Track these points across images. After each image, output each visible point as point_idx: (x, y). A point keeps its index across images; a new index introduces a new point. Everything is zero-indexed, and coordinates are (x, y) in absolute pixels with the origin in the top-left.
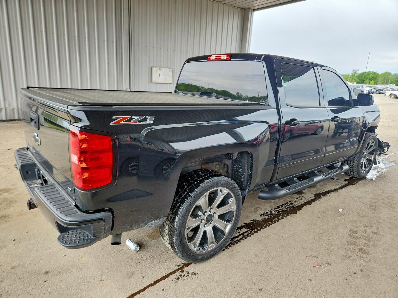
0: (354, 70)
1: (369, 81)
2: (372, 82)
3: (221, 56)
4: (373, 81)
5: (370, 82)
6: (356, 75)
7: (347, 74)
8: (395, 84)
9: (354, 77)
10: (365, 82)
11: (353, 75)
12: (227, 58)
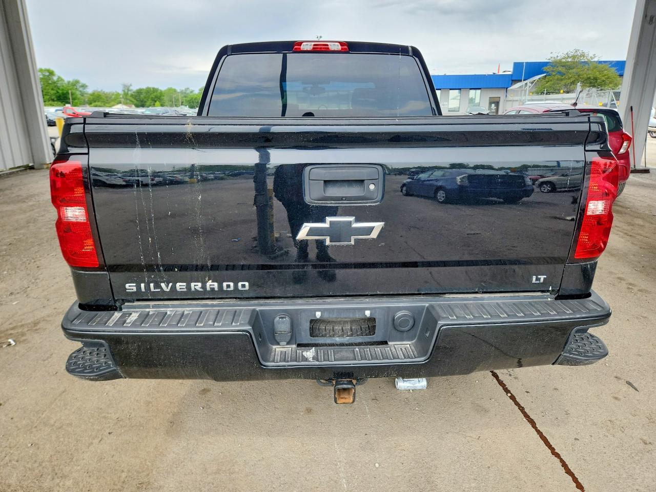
0: (125, 86)
1: (152, 103)
2: (157, 103)
3: (327, 45)
4: (157, 101)
5: (154, 104)
6: (130, 93)
7: (114, 91)
8: (187, 106)
9: (128, 97)
10: (148, 103)
11: (126, 94)
12: (342, 49)
